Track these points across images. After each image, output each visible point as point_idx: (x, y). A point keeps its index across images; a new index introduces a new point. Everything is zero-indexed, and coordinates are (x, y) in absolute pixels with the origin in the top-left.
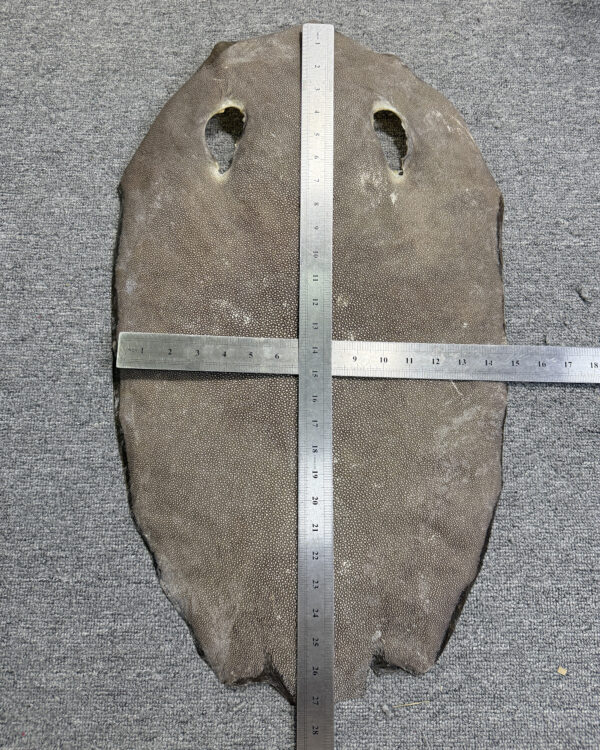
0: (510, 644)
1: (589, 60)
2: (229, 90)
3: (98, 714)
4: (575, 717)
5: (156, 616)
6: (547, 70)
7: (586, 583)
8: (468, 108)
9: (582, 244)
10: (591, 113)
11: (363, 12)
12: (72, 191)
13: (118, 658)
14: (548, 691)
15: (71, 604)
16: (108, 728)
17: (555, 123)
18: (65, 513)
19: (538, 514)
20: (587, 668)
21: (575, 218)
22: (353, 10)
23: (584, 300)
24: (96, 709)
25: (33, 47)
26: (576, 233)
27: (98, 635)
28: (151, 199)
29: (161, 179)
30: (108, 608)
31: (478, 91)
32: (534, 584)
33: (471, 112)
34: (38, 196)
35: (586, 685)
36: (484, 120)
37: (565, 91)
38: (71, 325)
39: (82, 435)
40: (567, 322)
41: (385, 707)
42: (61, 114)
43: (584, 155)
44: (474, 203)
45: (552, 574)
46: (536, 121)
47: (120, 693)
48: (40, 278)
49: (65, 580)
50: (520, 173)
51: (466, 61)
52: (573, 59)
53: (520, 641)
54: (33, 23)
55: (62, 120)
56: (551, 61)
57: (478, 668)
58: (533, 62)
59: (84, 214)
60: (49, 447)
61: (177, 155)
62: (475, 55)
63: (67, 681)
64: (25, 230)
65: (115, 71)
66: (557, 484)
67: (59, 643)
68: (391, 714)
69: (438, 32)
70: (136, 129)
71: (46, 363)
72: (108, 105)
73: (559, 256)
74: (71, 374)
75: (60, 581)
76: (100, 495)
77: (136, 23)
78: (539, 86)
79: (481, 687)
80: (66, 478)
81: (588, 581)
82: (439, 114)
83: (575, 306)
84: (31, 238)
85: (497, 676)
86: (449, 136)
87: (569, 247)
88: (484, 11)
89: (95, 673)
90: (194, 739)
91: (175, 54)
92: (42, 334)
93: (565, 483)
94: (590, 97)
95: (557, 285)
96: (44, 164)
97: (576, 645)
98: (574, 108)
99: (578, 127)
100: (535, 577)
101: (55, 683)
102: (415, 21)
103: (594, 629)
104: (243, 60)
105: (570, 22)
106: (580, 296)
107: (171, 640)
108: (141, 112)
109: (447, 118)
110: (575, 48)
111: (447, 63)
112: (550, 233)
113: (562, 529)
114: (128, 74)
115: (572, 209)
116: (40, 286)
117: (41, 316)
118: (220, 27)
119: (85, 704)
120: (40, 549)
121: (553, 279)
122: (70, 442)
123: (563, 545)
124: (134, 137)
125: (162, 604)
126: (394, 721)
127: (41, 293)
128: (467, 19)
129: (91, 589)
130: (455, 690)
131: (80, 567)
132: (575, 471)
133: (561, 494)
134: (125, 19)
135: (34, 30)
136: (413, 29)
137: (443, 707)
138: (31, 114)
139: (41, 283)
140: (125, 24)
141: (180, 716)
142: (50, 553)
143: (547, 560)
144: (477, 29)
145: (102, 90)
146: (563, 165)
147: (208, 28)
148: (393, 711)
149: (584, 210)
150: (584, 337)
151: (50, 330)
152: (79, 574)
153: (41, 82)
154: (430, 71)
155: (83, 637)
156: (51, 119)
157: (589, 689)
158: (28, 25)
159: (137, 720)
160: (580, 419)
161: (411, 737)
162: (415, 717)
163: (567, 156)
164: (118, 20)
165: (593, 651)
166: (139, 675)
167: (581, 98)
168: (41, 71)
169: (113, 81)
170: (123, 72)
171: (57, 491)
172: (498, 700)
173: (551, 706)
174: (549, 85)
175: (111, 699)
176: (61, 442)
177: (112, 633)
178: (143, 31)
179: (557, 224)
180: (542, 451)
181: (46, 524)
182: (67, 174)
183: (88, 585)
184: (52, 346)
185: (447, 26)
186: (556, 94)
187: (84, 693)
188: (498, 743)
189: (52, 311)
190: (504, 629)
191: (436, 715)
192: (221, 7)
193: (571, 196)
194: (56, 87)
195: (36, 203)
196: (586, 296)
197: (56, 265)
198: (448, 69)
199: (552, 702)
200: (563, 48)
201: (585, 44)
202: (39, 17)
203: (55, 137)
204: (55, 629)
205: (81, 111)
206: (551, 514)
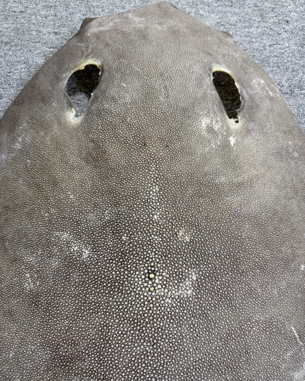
2: (89, 51)
8: (284, 81)
11: (201, 12)
22: (194, 10)
28: (14, 140)
29: (25, 124)
31: (290, 70)
33: (286, 85)
36: (296, 91)
44: (296, 154)
51: (280, 48)
61: (41, 104)
62: (287, 45)
65: (6, 43)
69: (258, 27)
70: (15, 85)
77: (29, 11)
82: (262, 82)
86: (271, 99)
91: (55, 33)
102: (240, 20)
104: (102, 29)
108: (21, 73)
109: (269, 86)
111: (265, 49)
114: (16, 46)
124: (12, 91)
128: (279, 20)
134: (21, 8)
136: (239, 25)
140: (21, 12)
154: (252, 54)
164: (15, 9)
169: (3, 50)
170: (13, 44)
178: (33, 17)
185: (264, 24)
192: (94, 4)
198: (267, 53)
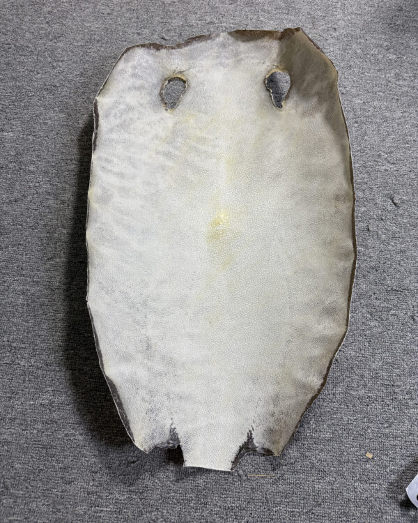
0: (333, 433)
1: (405, 58)
3: (33, 461)
4: (377, 490)
5: (83, 394)
6: (377, 62)
7: (388, 394)
9: (396, 169)
10: (405, 89)
12: (61, 111)
13: (53, 421)
14: (359, 469)
15: (24, 380)
16: (39, 472)
17: (381, 94)
18: (29, 318)
19: (357, 344)
20: (387, 455)
21: (391, 152)
23: (395, 204)
24: (32, 457)
25: (47, 23)
26: (392, 162)
27: (41, 404)
30: (50, 386)
32: (352, 392)
34: (38, 112)
35: (386, 467)
37: (388, 75)
38: (49, 194)
39: (47, 266)
40: (384, 218)
41: (241, 472)
42: (60, 64)
43: (399, 114)
45: (365, 386)
46: (368, 92)
47: (52, 447)
48: (32, 162)
49: (22, 364)
50: (357, 122)
52: (395, 57)
53: (340, 432)
54: (49, 9)
55: (60, 67)
56: (380, 57)
57: (309, 449)
58: (369, 56)
59: (67, 125)
60: (24, 272)
63: (14, 435)
64: (27, 132)
66: (372, 324)
67: (12, 407)
68: (245, 478)
71: (29, 217)
72: (91, 60)
73: (380, 176)
74: (45, 225)
75: (19, 364)
76: (54, 308)
78: (372, 71)
79: (311, 463)
80: (33, 294)
81: (390, 393)
83: (389, 208)
84: (30, 137)
85: (322, 456)
87: (387, 170)
88: (339, 24)
89: (35, 432)
90: (101, 485)
92: (29, 198)
93: (377, 324)
94: (405, 80)
95: (378, 194)
96: (45, 93)
97: (380, 437)
98: (394, 85)
99: (396, 97)
100: (353, 387)
101: (5, 437)
103: (393, 427)
105: (394, 35)
106: (393, 202)
107: (92, 412)
110: (396, 50)
112: (374, 161)
113: (373, 355)
115: (390, 147)
116: (32, 168)
117: (30, 187)
118: (170, 20)
119: (25, 453)
120: (8, 341)
121: (375, 189)
122: (38, 270)
123: (374, 366)
125: (88, 386)
126: (247, 483)
127: (32, 172)
129: (40, 372)
130: (292, 464)
131: (34, 356)
132: (384, 316)
133: (374, 331)
135: (50, 13)
137: (282, 475)
138: (41, 62)
139: (33, 166)
141: (92, 467)
142: (14, 345)
143: (362, 376)
144: (334, 34)
145: (89, 51)
146: (385, 119)
147: (161, 21)
148: (246, 475)
149: (397, 148)
150: (394, 228)
151: (35, 196)
152: (33, 361)
153: (50, 43)
155: (31, 405)
156: (53, 66)
157: (388, 470)
158: (46, 9)
159: (61, 468)
160: (389, 282)
161: (258, 495)
162: (262, 481)
163: (388, 114)
165: (392, 443)
166: (66, 435)
167: (399, 80)
168: (50, 37)
171: (25, 303)
172: (323, 473)
173: (360, 481)
174: (379, 70)
175: (44, 451)
176: (32, 270)
177: (51, 404)
179: (380, 155)
180: (362, 301)
181: (14, 324)
182: (59, 100)
183: (38, 368)
184: (35, 207)
186: (383, 76)
187: (25, 445)
188: (320, 504)
189: (37, 184)
190: (329, 422)
191: (277, 481)
193: (389, 139)
194: (59, 47)
195: (37, 116)
196: (396, 201)
197: (44, 155)
199: (361, 477)
200: (388, 50)
201: (403, 48)
202: (54, 5)
203: (54, 77)
204: (11, 397)
205: (74, 62)
206: (367, 344)
